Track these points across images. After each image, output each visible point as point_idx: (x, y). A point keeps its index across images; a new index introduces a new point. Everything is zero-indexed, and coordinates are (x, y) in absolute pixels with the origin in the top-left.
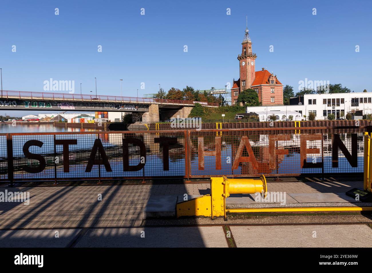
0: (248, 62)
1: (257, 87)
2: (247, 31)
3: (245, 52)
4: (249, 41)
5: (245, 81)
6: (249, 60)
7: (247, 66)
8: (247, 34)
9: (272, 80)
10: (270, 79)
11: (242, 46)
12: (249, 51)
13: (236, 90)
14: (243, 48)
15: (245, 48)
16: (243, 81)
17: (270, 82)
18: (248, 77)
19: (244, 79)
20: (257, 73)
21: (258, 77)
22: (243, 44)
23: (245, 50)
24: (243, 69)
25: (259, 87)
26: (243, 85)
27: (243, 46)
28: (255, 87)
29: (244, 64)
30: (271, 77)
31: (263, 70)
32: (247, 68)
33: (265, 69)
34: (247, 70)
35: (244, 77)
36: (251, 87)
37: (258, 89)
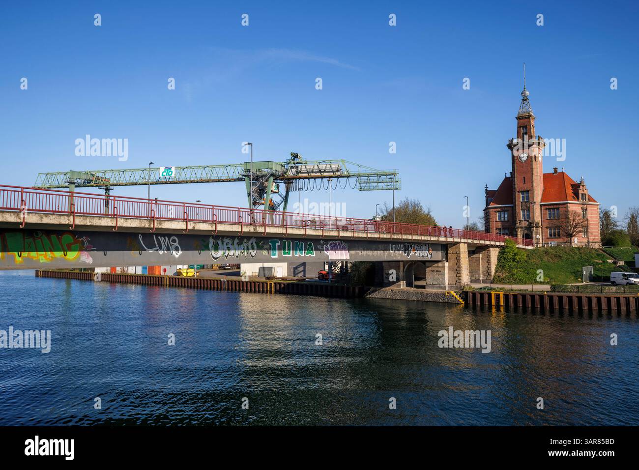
0: (535, 156)
1: (555, 207)
2: (527, 93)
3: (525, 134)
4: (531, 114)
5: (527, 192)
7: (532, 162)
8: (525, 100)
9: (582, 192)
10: (580, 192)
11: (516, 121)
14: (519, 127)
15: (525, 127)
16: (523, 192)
17: (580, 196)
18: (534, 184)
19: (525, 189)
20: (546, 177)
22: (519, 118)
23: (523, 129)
24: (522, 167)
25: (560, 206)
26: (523, 199)
27: (518, 123)
28: (551, 205)
30: (581, 187)
31: (556, 172)
32: (533, 167)
33: (559, 171)
34: (532, 171)
35: (526, 185)
36: (541, 205)
37: (558, 209)
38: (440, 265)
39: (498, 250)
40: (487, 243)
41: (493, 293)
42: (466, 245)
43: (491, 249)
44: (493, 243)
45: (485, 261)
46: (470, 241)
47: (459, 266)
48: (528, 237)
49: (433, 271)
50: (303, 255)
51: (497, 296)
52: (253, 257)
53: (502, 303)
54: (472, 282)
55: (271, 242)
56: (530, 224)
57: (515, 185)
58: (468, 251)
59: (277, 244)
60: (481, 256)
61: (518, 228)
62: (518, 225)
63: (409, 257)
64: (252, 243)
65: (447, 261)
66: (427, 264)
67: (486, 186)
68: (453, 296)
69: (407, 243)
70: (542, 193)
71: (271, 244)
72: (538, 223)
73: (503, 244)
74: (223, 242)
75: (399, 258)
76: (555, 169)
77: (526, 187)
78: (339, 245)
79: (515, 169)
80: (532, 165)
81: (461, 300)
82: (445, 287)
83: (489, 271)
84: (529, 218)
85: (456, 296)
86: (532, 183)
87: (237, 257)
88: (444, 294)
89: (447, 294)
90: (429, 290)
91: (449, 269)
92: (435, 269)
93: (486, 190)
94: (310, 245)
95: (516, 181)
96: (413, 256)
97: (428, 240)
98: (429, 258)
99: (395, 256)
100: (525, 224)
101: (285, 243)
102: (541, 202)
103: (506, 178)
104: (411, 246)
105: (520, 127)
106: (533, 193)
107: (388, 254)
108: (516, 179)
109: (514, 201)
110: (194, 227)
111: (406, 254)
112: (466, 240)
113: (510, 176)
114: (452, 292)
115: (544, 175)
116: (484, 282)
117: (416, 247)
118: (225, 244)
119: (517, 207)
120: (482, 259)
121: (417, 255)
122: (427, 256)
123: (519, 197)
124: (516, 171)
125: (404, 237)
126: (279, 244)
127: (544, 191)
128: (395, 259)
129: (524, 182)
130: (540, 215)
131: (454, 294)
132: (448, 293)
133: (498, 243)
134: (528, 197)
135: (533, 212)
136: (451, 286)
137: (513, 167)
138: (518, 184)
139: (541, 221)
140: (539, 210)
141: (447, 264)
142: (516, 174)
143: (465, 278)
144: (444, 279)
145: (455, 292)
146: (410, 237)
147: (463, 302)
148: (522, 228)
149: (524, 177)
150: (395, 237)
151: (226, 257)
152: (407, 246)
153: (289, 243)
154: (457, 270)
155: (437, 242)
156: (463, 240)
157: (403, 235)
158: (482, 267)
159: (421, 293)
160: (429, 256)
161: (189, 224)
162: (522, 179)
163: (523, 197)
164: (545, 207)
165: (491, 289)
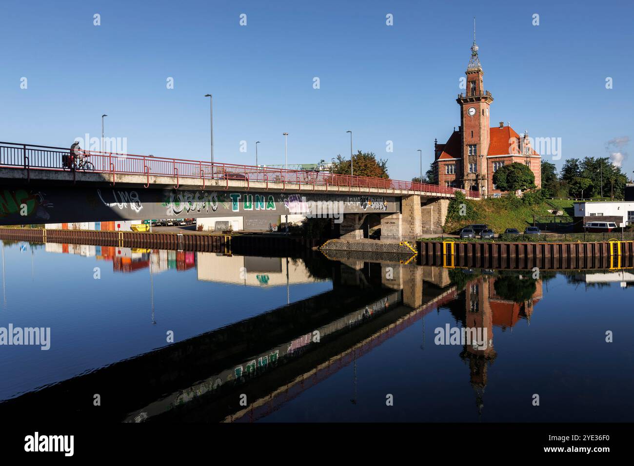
0: (483, 110)
1: (500, 159)
2: (477, 48)
3: (474, 89)
4: (480, 69)
5: (475, 145)
6: (483, 105)
7: (480, 116)
8: (474, 55)
11: (466, 76)
12: (482, 87)
13: (450, 162)
15: (474, 82)
16: (470, 146)
18: (482, 138)
19: (473, 142)
20: (493, 131)
21: (495, 139)
22: (468, 73)
23: (472, 85)
24: (471, 121)
25: (505, 159)
26: (471, 153)
27: (467, 78)
28: (496, 158)
29: (472, 112)
31: (502, 126)
32: (481, 122)
33: (505, 125)
34: (480, 125)
35: (474, 138)
36: (487, 159)
37: (503, 162)
38: (394, 216)
39: (448, 202)
40: (439, 195)
41: (445, 243)
42: (419, 197)
43: (442, 201)
44: (443, 195)
45: (436, 213)
46: (423, 193)
47: (413, 218)
48: (475, 189)
49: (387, 223)
50: (264, 209)
51: (449, 246)
52: (214, 211)
53: (453, 252)
54: (424, 232)
55: (232, 196)
56: (477, 176)
57: (463, 138)
58: (421, 203)
59: (238, 198)
60: (432, 208)
61: (466, 180)
62: (465, 178)
63: (365, 210)
64: (213, 197)
65: (401, 213)
66: (382, 216)
67: (436, 140)
68: (407, 246)
69: (364, 196)
70: (488, 146)
71: (232, 198)
72: (484, 176)
73: (453, 196)
74: (184, 196)
75: (356, 211)
76: (501, 123)
77: (473, 141)
78: (299, 198)
79: (464, 123)
80: (479, 119)
81: (414, 250)
82: (399, 238)
83: (439, 222)
84: (476, 171)
85: (410, 247)
86: (480, 137)
87: (199, 211)
88: (398, 244)
89: (400, 244)
90: (383, 241)
91: (403, 220)
92: (390, 221)
93: (436, 144)
94: (271, 199)
95: (464, 135)
96: (370, 208)
97: (384, 193)
98: (384, 210)
99: (352, 208)
100: (473, 176)
101: (246, 196)
102: (488, 155)
103: (455, 132)
104: (367, 199)
105: (469, 82)
106: (480, 147)
107: (346, 207)
108: (464, 133)
109: (462, 154)
110: (155, 181)
111: (363, 207)
112: (418, 193)
113: (458, 130)
114: (406, 243)
115: (491, 129)
116: (435, 233)
117: (372, 199)
118: (186, 198)
119: (465, 160)
120: (433, 210)
121: (373, 207)
122: (383, 208)
123: (467, 151)
124: (464, 125)
125: (362, 190)
126: (240, 198)
127: (491, 145)
128: (352, 212)
129: (472, 136)
130: (486, 167)
131: (408, 245)
132: (402, 243)
133: (448, 195)
134: (475, 151)
135: (481, 166)
136: (404, 237)
137: (462, 122)
138: (467, 138)
139: (488, 173)
140: (486, 163)
141: (401, 216)
142: (464, 128)
143: (418, 229)
144: (398, 231)
145: (408, 243)
146: (367, 190)
147: (416, 252)
148: (468, 180)
149: (472, 132)
150: (353, 190)
151: (188, 212)
152: (364, 198)
153: (250, 197)
154: (411, 222)
155: (392, 195)
156: (416, 193)
157: (361, 188)
158: (433, 218)
159: (376, 244)
160: (385, 208)
161: (150, 177)
162: (470, 133)
163: (471, 150)
164: (491, 160)
165: (443, 239)
